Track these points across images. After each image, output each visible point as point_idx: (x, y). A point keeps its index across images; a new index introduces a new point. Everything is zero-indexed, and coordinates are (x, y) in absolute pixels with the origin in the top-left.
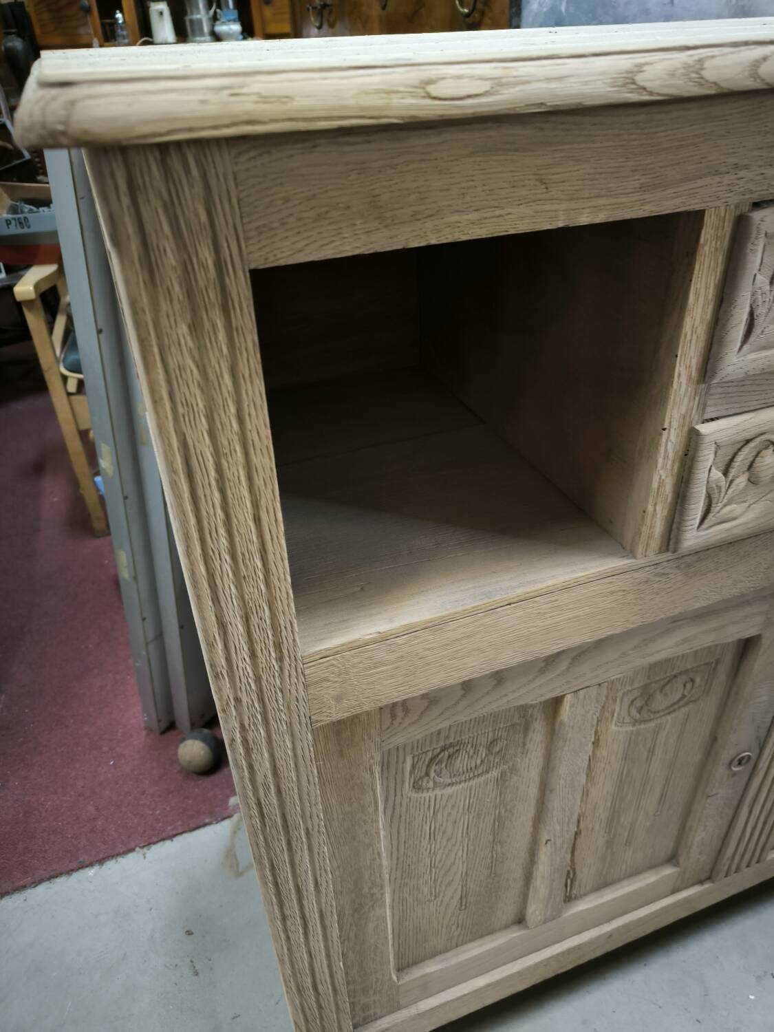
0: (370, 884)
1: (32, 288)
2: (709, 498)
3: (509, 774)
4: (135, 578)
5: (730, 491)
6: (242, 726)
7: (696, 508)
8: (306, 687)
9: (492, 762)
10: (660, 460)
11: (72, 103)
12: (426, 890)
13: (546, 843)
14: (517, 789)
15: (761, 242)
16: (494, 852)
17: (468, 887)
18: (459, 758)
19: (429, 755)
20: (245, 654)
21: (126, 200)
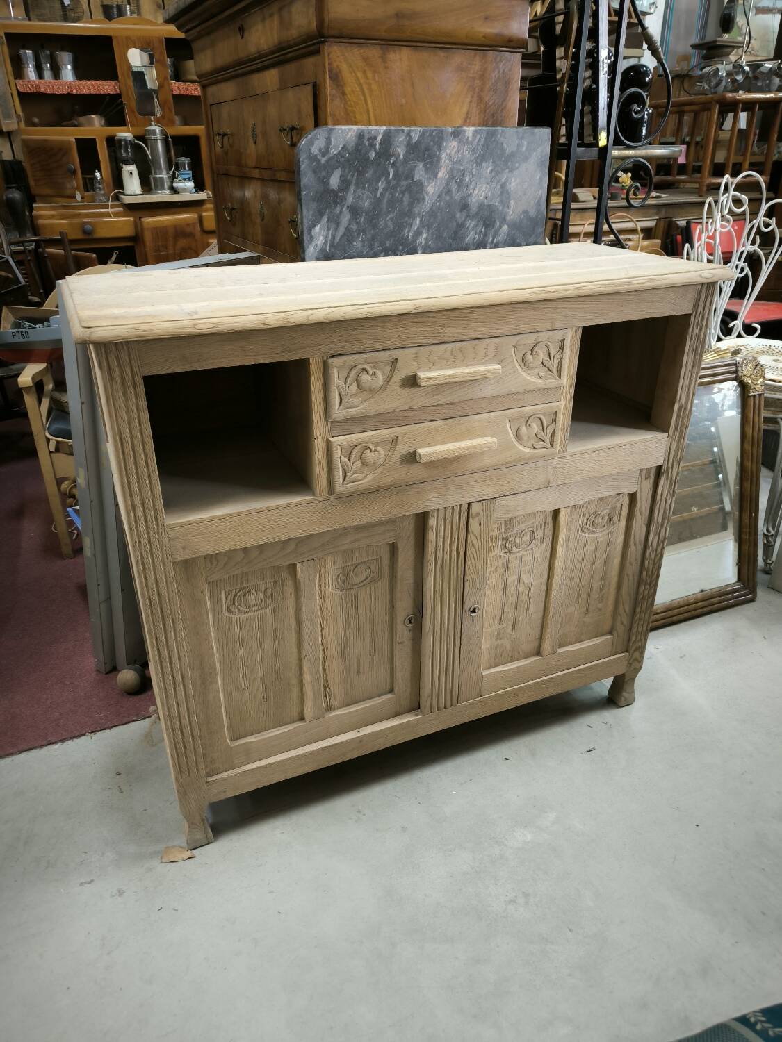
1: (30, 379)
2: (344, 470)
3: (278, 611)
4: (95, 555)
5: (353, 467)
6: (142, 555)
7: (339, 474)
8: (169, 541)
9: (267, 602)
10: (317, 453)
11: (91, 333)
14: (284, 621)
15: (335, 370)
17: (266, 685)
18: (249, 597)
19: (234, 593)
20: (143, 520)
21: (104, 356)
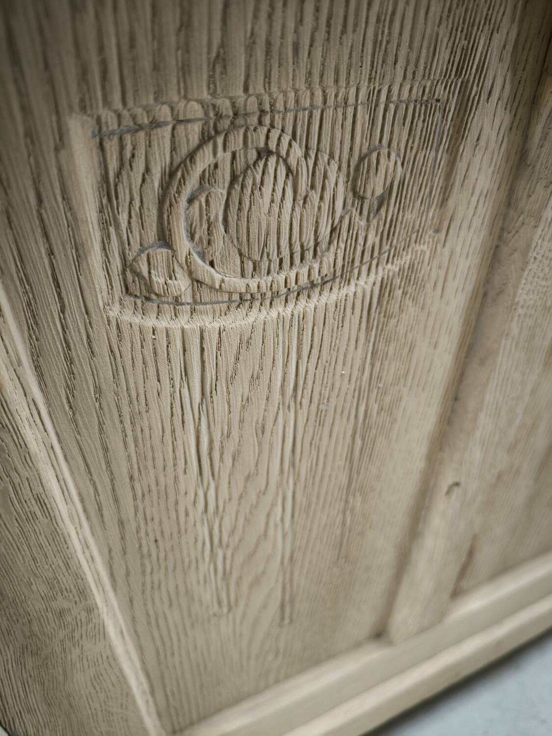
0: (43, 589)
3: (399, 293)
9: (361, 240)
12: (208, 596)
13: (449, 492)
14: (411, 349)
16: (348, 513)
17: (295, 584)
18: (267, 189)
